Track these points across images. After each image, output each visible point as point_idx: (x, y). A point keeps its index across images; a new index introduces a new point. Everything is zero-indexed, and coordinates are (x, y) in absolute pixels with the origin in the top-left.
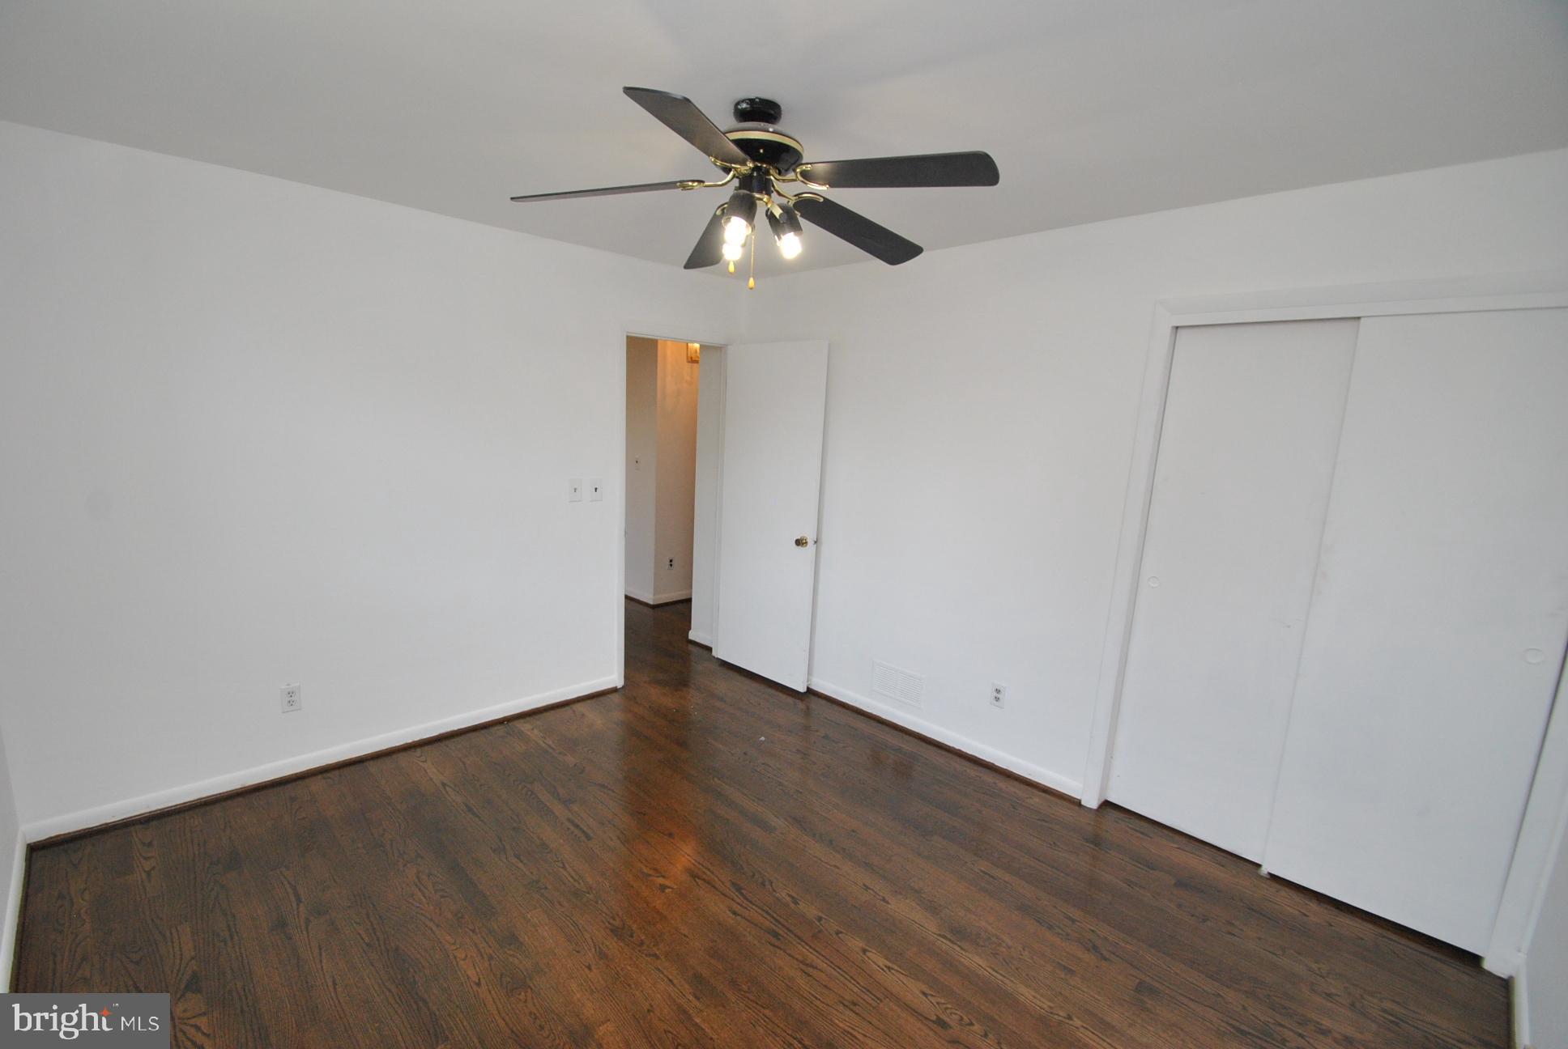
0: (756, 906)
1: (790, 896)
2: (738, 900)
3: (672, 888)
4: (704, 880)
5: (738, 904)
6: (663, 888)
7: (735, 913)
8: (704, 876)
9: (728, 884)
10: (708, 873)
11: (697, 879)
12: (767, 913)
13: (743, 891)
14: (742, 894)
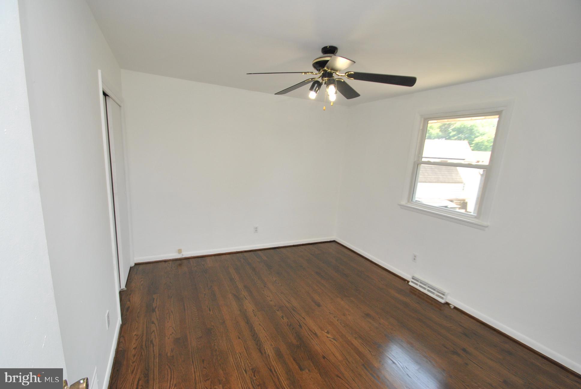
0: (296, 319)
1: (283, 319)
2: (302, 322)
3: (325, 332)
4: (312, 332)
5: (302, 321)
6: (328, 333)
7: (304, 318)
8: (312, 333)
9: (303, 328)
10: (310, 334)
11: (315, 333)
12: (293, 316)
13: (299, 324)
14: (299, 323)
